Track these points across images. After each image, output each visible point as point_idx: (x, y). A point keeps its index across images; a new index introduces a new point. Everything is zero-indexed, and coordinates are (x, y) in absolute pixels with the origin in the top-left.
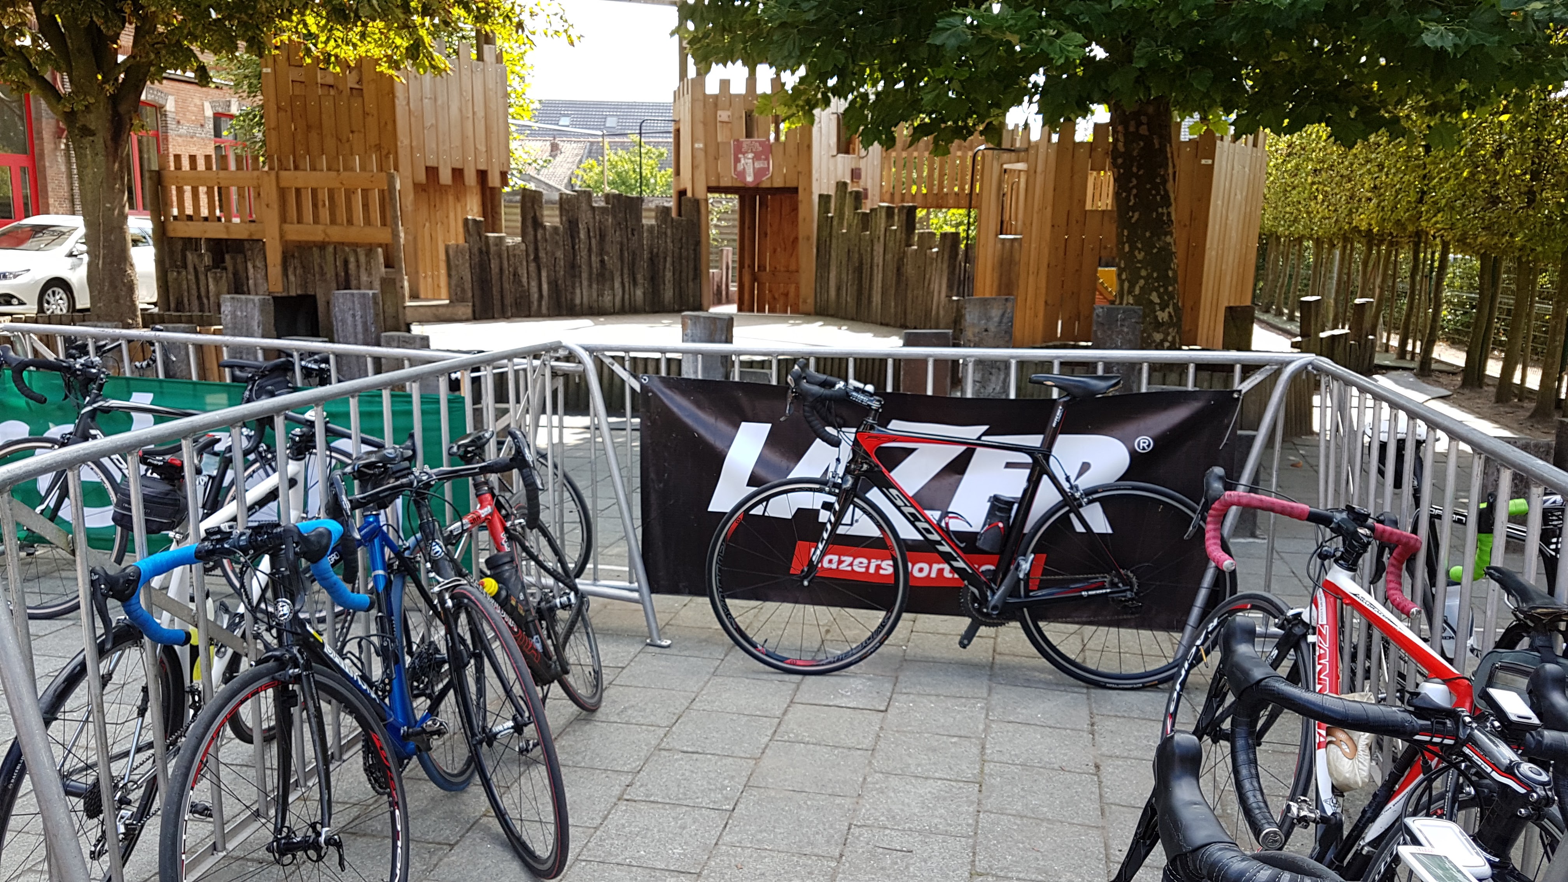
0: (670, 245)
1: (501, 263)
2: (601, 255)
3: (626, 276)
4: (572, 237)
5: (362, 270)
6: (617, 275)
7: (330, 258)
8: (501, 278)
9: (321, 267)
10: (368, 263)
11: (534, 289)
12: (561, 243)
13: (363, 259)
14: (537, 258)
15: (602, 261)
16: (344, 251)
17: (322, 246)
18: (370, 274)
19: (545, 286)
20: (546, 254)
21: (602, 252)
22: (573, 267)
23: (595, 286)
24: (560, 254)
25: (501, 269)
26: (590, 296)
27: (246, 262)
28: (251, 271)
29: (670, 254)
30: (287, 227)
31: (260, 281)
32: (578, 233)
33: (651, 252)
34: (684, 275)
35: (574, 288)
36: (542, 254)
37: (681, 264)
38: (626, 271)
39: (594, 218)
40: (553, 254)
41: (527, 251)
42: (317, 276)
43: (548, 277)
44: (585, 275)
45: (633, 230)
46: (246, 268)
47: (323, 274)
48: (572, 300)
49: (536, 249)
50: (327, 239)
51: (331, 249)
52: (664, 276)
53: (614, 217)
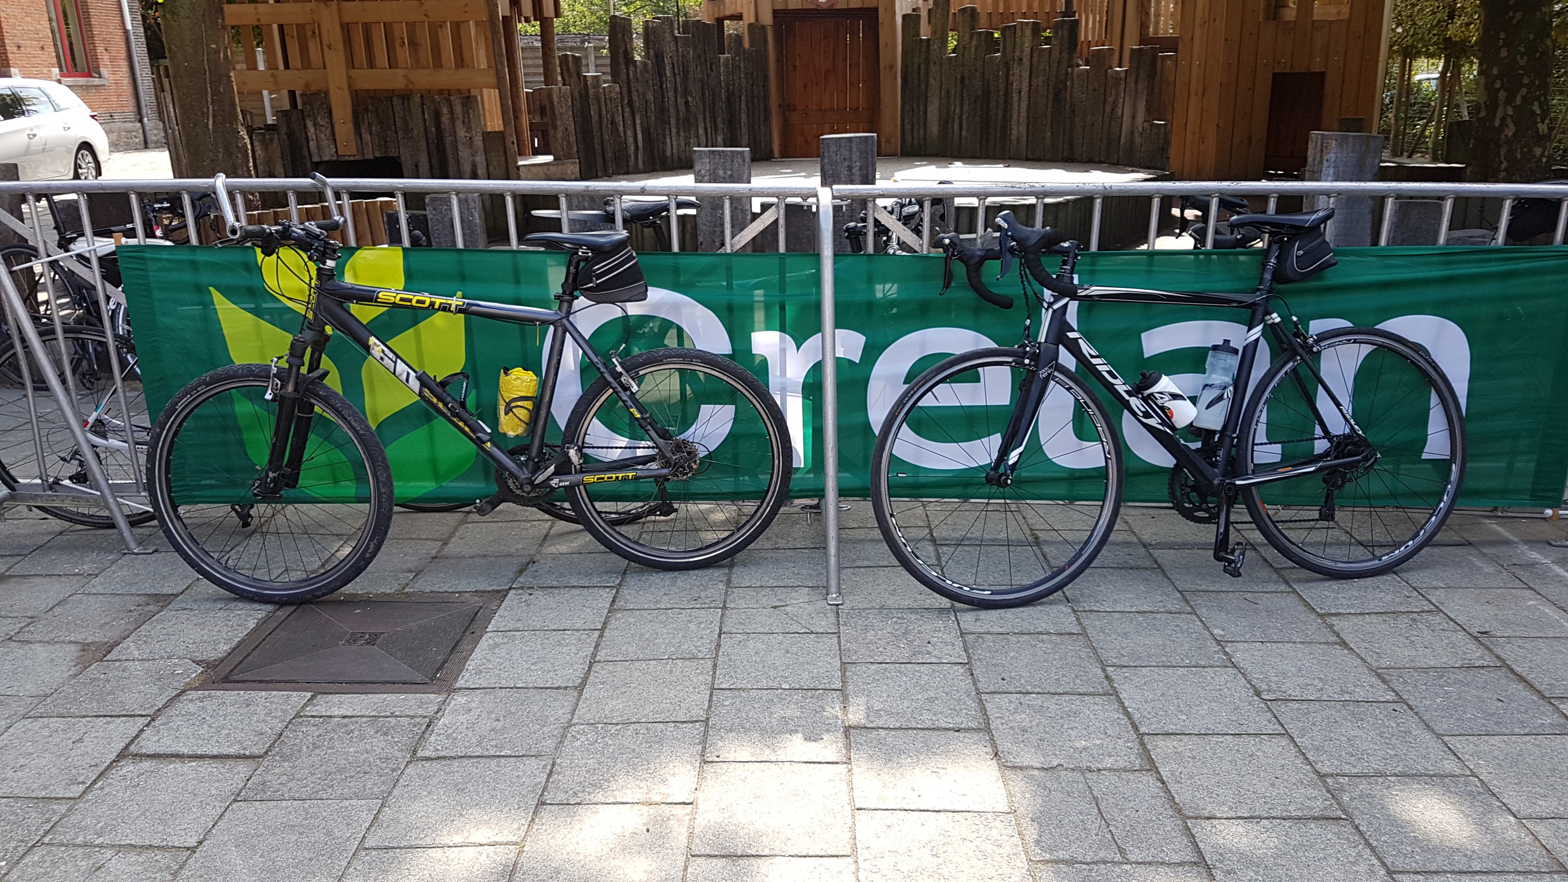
0: (743, 80)
1: (600, 108)
2: (686, 95)
3: (708, 120)
4: (660, 75)
5: (459, 124)
6: (701, 118)
7: (416, 111)
8: (601, 126)
9: (406, 123)
10: (466, 114)
11: (631, 140)
12: (651, 83)
13: (458, 109)
14: (630, 103)
15: (687, 103)
16: (433, 101)
17: (405, 96)
18: (469, 129)
19: (640, 136)
20: (638, 96)
21: (686, 94)
22: (662, 110)
23: (682, 134)
24: (650, 96)
25: (600, 116)
26: (679, 145)
27: (304, 120)
28: (312, 130)
29: (743, 92)
30: (355, 73)
31: (325, 143)
32: (664, 68)
33: (728, 91)
34: (756, 116)
35: (664, 137)
36: (635, 98)
37: (753, 104)
38: (707, 114)
39: (677, 51)
40: (644, 94)
41: (621, 93)
42: (400, 133)
43: (641, 124)
44: (673, 121)
45: (711, 64)
46: (305, 127)
47: (408, 130)
48: (664, 151)
49: (629, 91)
50: (411, 86)
51: (417, 99)
52: (740, 118)
53: (695, 48)
